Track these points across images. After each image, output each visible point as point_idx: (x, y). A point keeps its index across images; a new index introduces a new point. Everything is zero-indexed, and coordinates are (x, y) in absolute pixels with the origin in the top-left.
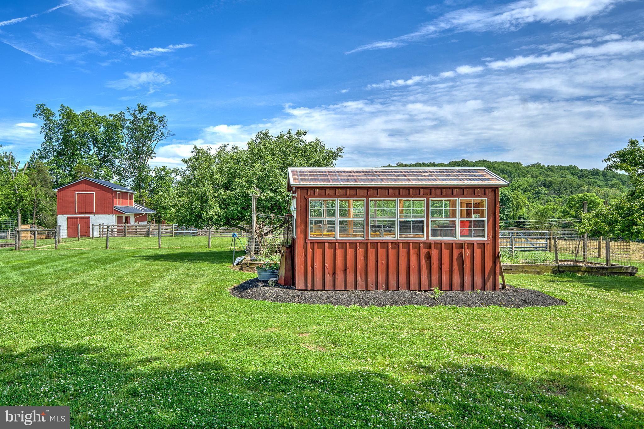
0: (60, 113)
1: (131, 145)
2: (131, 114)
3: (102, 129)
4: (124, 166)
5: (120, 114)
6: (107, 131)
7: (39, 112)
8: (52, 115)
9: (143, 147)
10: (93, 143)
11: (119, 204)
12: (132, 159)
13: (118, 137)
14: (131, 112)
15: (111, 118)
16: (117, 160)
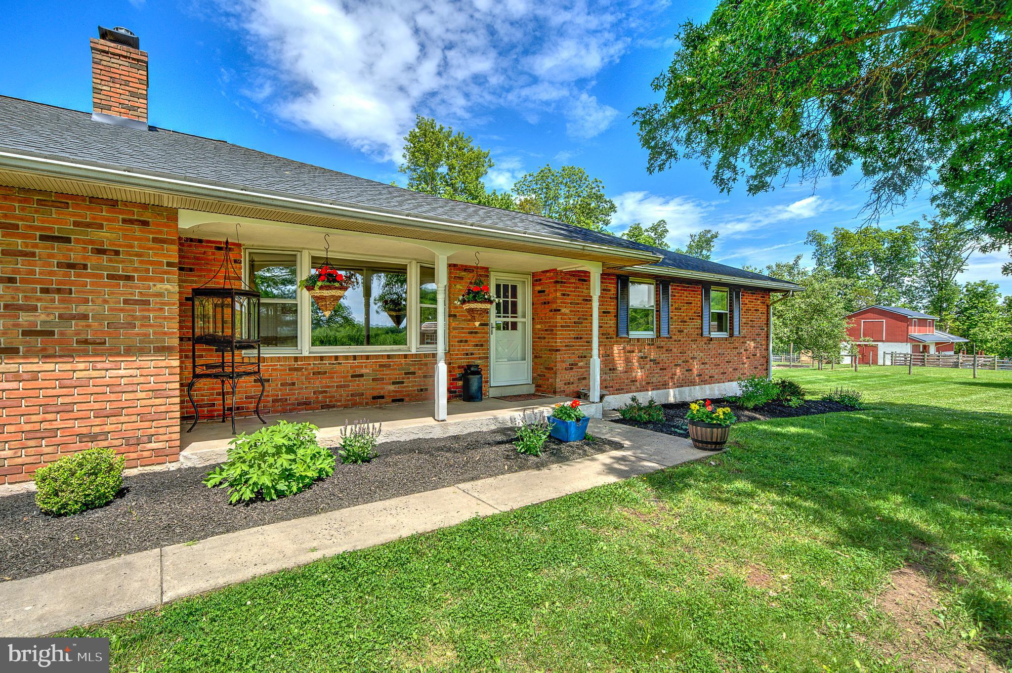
0: (833, 236)
1: (928, 259)
2: (929, 222)
3: (886, 245)
4: (916, 285)
5: (913, 224)
6: (891, 247)
7: (810, 238)
8: (825, 239)
9: (947, 259)
10: (874, 261)
11: (915, 332)
12: (930, 275)
13: (909, 252)
14: (929, 219)
15: (899, 231)
16: (906, 279)
